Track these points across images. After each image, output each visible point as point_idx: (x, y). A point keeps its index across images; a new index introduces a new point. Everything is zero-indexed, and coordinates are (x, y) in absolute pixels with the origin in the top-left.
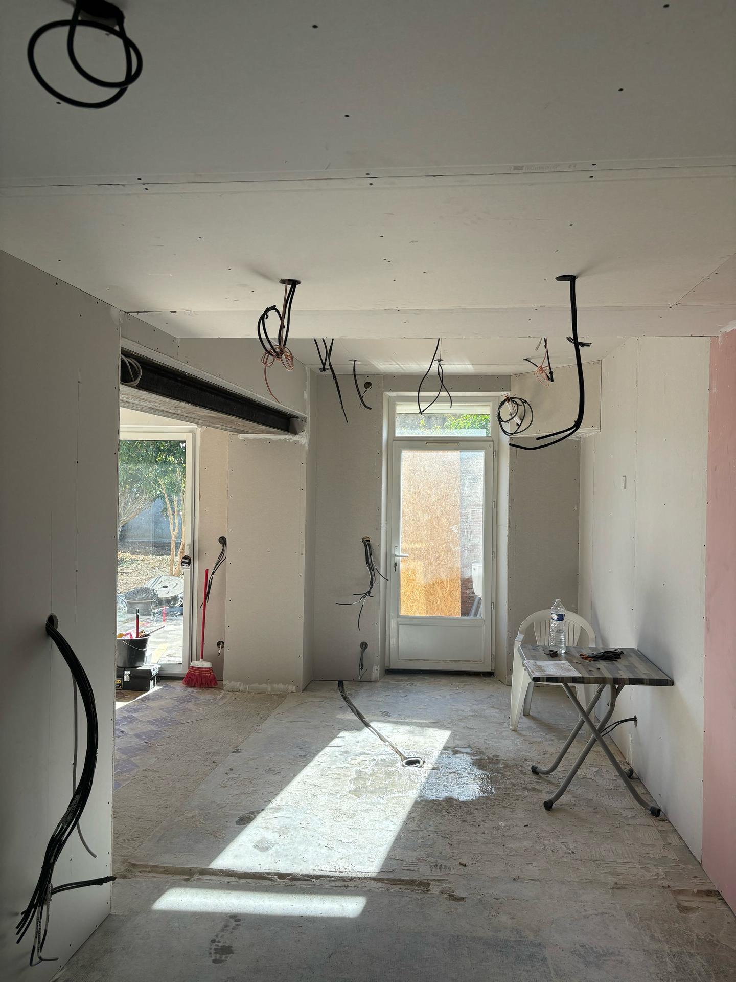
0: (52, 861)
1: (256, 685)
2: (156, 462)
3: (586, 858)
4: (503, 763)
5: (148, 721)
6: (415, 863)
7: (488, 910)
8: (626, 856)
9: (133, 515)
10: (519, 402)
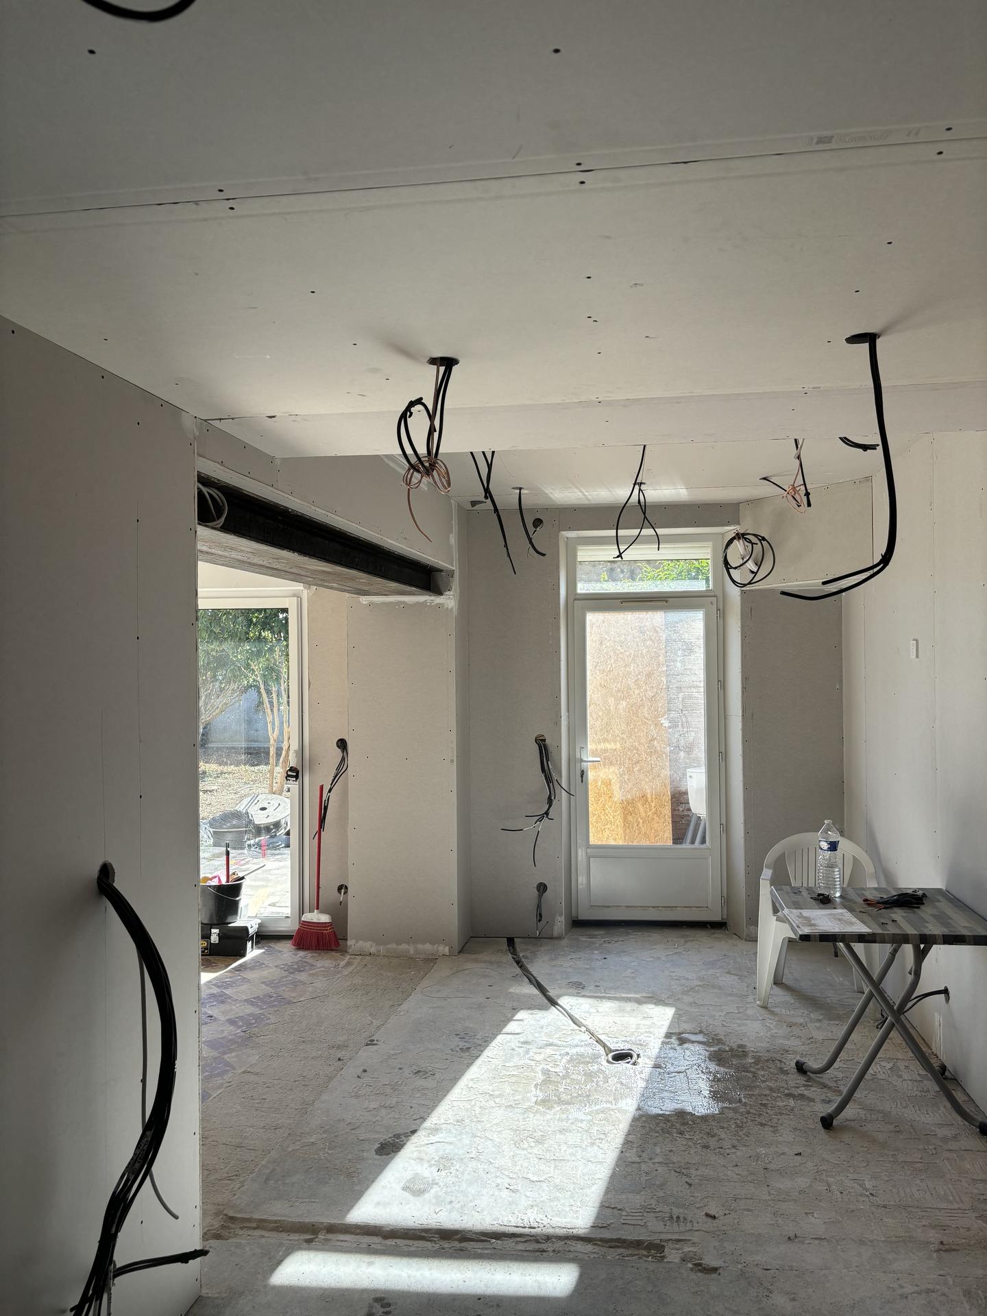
0: (113, 1230)
1: (394, 946)
2: (247, 638)
3: (892, 1203)
4: (753, 1057)
5: (246, 1001)
6: (641, 1214)
7: (755, 1286)
8: (951, 1198)
9: (217, 711)
10: (754, 539)
